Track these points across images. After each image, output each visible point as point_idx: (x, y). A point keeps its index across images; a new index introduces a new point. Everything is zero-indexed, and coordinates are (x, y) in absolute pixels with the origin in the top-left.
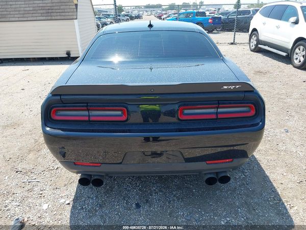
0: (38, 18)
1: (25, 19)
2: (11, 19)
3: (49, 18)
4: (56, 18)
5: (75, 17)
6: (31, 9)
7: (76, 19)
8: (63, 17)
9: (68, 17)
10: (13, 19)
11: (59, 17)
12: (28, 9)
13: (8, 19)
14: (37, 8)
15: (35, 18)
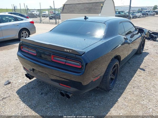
0: (85, 12)
1: (80, 12)
2: (75, 12)
3: (89, 12)
4: (92, 12)
5: (100, 12)
6: (83, 8)
7: (100, 13)
8: (94, 12)
9: (97, 12)
10: (76, 12)
11: (93, 12)
12: (82, 8)
13: (74, 12)
14: (86, 8)
15: (83, 12)
